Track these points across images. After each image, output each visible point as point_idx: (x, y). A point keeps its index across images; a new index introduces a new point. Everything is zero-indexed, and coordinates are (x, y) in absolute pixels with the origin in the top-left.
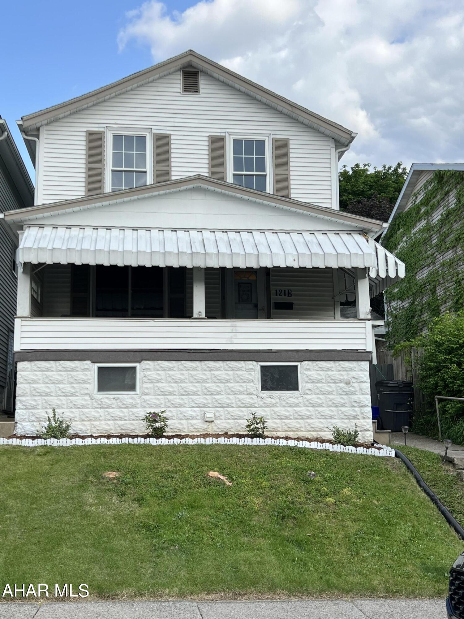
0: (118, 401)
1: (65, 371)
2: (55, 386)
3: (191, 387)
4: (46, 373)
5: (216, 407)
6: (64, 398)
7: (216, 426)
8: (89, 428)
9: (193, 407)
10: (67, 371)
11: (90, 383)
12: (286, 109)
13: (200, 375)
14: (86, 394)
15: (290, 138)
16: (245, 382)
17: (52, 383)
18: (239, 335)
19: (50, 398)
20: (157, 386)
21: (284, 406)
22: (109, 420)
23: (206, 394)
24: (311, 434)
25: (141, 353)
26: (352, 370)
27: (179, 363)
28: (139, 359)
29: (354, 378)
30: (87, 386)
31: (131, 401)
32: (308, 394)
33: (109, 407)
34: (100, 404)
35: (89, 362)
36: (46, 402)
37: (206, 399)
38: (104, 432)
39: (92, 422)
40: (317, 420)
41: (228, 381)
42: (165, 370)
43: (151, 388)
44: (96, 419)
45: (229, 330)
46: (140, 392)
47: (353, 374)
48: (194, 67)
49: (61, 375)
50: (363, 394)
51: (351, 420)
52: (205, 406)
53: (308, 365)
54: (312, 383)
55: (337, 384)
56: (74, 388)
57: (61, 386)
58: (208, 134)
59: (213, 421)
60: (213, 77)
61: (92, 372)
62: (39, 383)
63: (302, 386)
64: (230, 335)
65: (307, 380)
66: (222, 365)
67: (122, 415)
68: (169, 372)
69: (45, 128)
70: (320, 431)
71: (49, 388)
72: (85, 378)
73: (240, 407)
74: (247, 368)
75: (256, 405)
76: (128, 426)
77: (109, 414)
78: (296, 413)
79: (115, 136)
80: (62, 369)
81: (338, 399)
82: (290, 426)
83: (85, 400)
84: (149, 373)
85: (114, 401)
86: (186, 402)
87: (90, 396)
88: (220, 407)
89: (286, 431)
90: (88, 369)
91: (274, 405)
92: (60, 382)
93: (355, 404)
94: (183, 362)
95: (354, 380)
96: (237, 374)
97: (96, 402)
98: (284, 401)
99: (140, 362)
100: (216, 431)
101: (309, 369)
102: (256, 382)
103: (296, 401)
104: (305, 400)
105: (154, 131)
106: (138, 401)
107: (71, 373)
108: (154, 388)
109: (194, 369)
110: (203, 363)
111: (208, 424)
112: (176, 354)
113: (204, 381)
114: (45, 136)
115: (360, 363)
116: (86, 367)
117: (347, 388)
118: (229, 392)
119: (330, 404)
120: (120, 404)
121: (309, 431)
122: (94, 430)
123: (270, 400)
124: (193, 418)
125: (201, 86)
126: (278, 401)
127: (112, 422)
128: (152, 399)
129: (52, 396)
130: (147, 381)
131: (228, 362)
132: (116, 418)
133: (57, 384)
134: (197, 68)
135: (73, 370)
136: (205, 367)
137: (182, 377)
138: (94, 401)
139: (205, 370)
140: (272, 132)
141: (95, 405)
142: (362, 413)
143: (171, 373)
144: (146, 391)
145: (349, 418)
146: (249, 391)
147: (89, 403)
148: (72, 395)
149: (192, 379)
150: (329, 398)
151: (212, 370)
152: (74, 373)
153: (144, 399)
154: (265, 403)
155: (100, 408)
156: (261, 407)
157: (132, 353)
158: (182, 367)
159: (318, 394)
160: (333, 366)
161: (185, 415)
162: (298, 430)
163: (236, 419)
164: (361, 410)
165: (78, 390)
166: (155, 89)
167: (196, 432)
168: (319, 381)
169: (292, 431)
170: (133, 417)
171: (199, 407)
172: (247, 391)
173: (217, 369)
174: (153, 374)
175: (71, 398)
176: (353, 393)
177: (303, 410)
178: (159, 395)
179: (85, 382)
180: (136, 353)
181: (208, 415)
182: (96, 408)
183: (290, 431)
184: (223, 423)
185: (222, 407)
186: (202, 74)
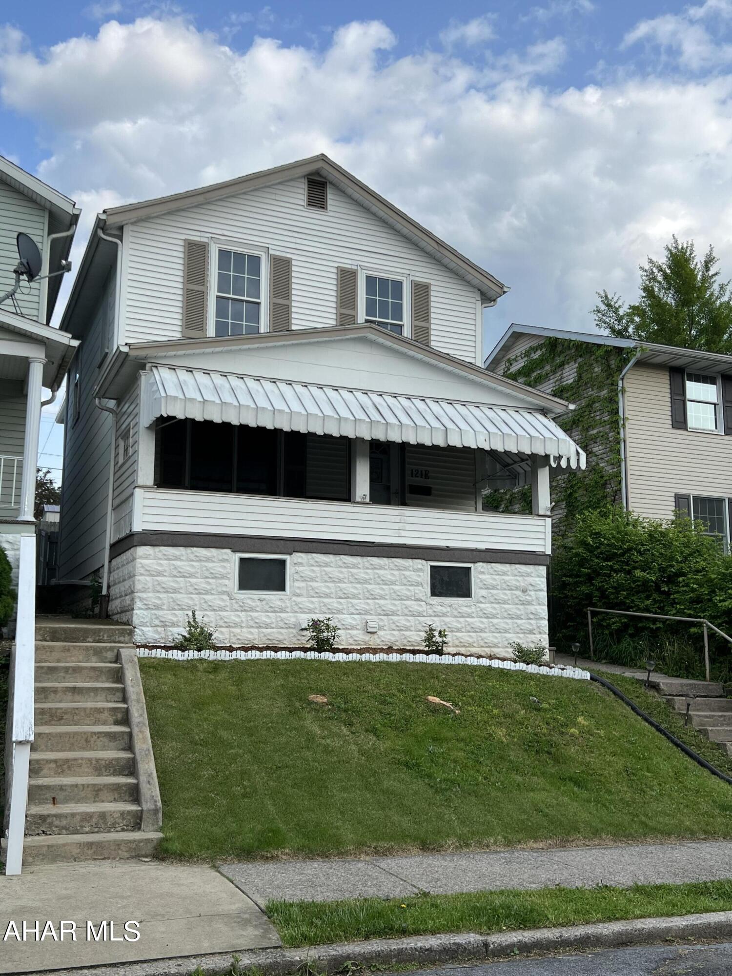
0: (264, 603)
1: (197, 561)
2: (185, 581)
3: (349, 588)
4: (174, 562)
5: (380, 614)
6: (197, 596)
7: (379, 638)
8: (227, 636)
9: (353, 614)
10: (200, 561)
11: (229, 579)
12: (431, 247)
13: (361, 574)
14: (224, 593)
15: (432, 282)
16: (412, 585)
17: (181, 577)
18: (408, 527)
19: (179, 596)
20: (311, 586)
21: (456, 617)
22: (252, 627)
23: (368, 599)
24: (485, 651)
25: (293, 542)
26: (529, 575)
27: (338, 558)
28: (290, 551)
29: (531, 585)
30: (226, 582)
31: (279, 603)
32: (481, 602)
33: (252, 610)
34: (241, 606)
35: (228, 551)
36: (174, 601)
37: (368, 604)
38: (246, 642)
39: (231, 629)
40: (490, 634)
41: (393, 583)
42: (320, 566)
43: (303, 587)
44: (237, 625)
45: (397, 519)
46: (290, 592)
47: (530, 580)
48: (321, 176)
49: (193, 566)
50: (539, 604)
51: (527, 635)
52: (367, 613)
53: (482, 567)
54: (486, 589)
55: (513, 592)
56: (209, 583)
57: (193, 580)
58: (336, 265)
59: (376, 633)
60: (344, 192)
61: (233, 564)
62: (165, 576)
63: (475, 592)
64: (397, 526)
65: (481, 585)
66: (387, 563)
67: (268, 621)
68: (326, 569)
69: (131, 228)
70: (493, 647)
71: (177, 582)
72: (223, 571)
73: (406, 615)
74: (415, 567)
75: (425, 614)
76: (276, 636)
77: (252, 619)
78: (469, 625)
79: (221, 251)
80: (194, 559)
81: (513, 609)
82: (462, 640)
83: (223, 600)
84: (301, 568)
85: (259, 603)
86: (345, 607)
87: (228, 595)
88: (384, 615)
89: (457, 646)
90: (227, 560)
91: (444, 615)
92: (191, 576)
93: (532, 616)
94: (342, 556)
95: (531, 588)
96: (404, 575)
97: (237, 603)
98: (456, 610)
99: (291, 554)
100: (379, 645)
101: (483, 573)
102: (425, 586)
103: (469, 610)
104: (478, 609)
105: (271, 252)
106: (288, 604)
107: (206, 564)
108: (307, 587)
109: (355, 566)
110: (365, 559)
111: (370, 635)
112: (335, 546)
113: (366, 582)
114: (131, 239)
115: (537, 567)
116: (225, 557)
117: (523, 597)
118: (394, 596)
119: (505, 615)
120: (267, 608)
121: (482, 647)
122: (234, 640)
123: (440, 607)
124: (353, 628)
125: (329, 202)
126: (449, 609)
127: (256, 630)
128: (305, 601)
129: (181, 593)
130: (299, 579)
131: (394, 560)
132: (261, 625)
133: (187, 577)
134: (325, 178)
135: (208, 560)
136: (367, 565)
137: (341, 576)
138: (234, 601)
139: (368, 568)
140: (412, 273)
141: (236, 606)
142: (538, 627)
143: (327, 569)
144: (298, 591)
145: (524, 633)
146: (417, 596)
147: (228, 604)
148: (207, 592)
149: (352, 579)
150: (504, 608)
151: (375, 568)
152: (210, 565)
153: (295, 601)
154: (434, 612)
155: (242, 611)
156: (431, 616)
157: (282, 542)
158: (340, 563)
159: (492, 603)
160: (509, 569)
161: (344, 623)
162: (471, 645)
163: (401, 630)
164: (537, 623)
165: (214, 587)
166: (273, 197)
167: (356, 645)
168: (494, 587)
169: (464, 646)
170: (281, 624)
171: (360, 614)
172: (415, 596)
173: (381, 568)
174: (305, 570)
175: (205, 597)
176: (529, 603)
177: (476, 622)
178: (313, 597)
179: (223, 577)
180: (288, 542)
181: (370, 624)
182: (237, 610)
183: (462, 647)
184: (387, 634)
185: (387, 615)
186: (331, 186)
